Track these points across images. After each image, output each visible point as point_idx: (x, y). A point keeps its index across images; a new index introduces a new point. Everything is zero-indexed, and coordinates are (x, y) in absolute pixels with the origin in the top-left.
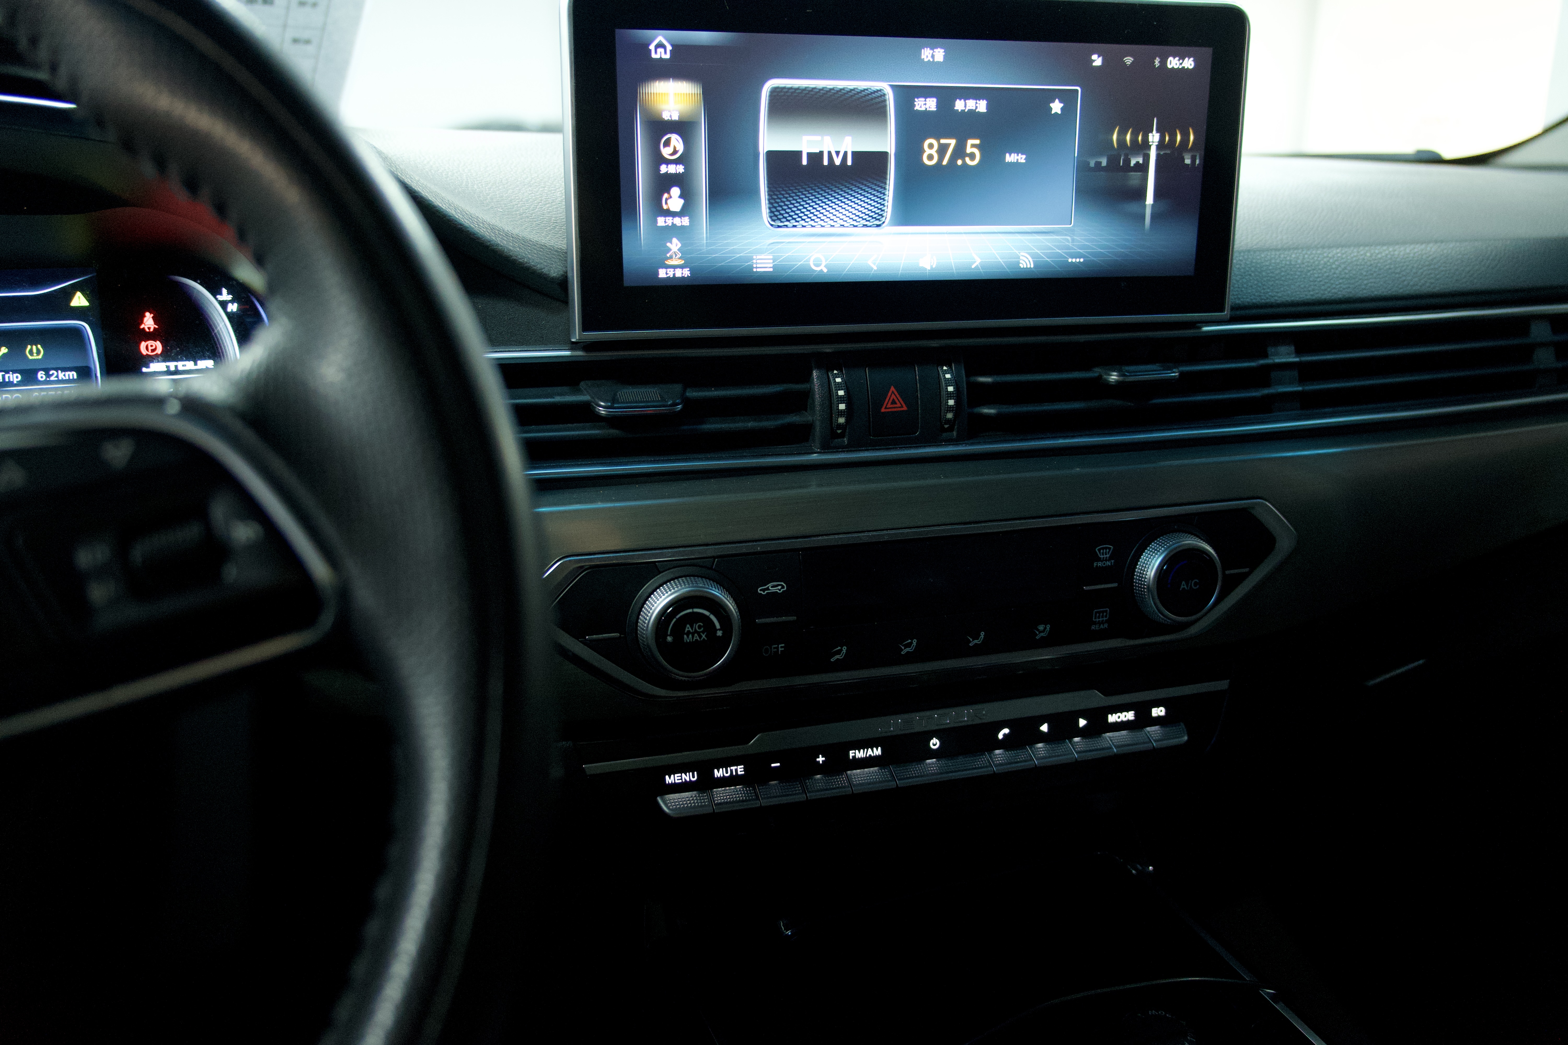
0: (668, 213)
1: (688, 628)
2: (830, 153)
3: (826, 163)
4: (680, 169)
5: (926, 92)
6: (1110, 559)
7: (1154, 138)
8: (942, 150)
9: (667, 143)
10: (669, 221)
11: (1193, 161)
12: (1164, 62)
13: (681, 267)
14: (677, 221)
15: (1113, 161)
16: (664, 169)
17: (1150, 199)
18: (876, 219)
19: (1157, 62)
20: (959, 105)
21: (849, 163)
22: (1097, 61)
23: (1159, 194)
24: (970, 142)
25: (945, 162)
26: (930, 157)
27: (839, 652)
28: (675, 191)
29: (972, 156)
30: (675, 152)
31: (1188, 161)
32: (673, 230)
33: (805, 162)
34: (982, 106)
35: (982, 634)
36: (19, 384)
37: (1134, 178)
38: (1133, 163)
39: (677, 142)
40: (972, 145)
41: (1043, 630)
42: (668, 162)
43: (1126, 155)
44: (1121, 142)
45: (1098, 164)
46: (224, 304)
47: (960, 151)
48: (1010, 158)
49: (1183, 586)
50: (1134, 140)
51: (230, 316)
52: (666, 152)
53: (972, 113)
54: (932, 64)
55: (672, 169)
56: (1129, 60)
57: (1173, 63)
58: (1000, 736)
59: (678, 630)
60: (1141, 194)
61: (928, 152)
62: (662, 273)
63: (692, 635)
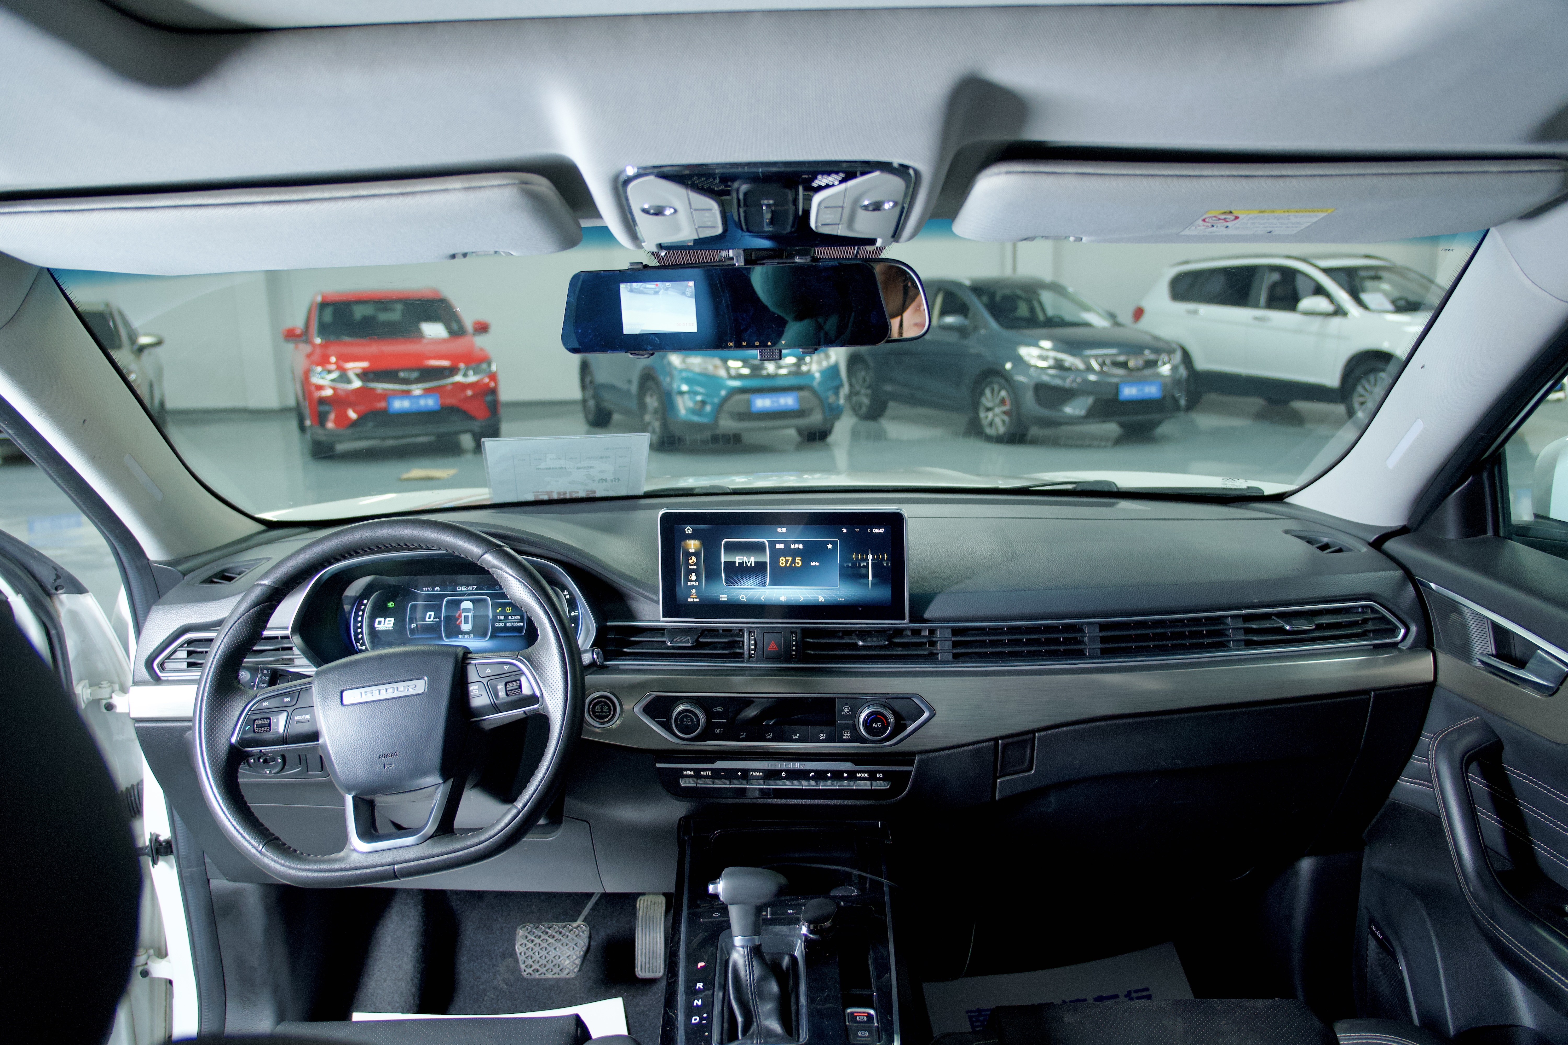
0: (691, 581)
1: (685, 719)
2: (746, 562)
3: (745, 565)
4: (695, 567)
5: (780, 542)
6: (849, 712)
7: (870, 557)
8: (787, 561)
9: (691, 559)
10: (692, 583)
11: (887, 564)
12: (872, 531)
13: (696, 598)
14: (694, 583)
15: (854, 565)
16: (690, 567)
17: (870, 578)
18: (763, 584)
19: (869, 530)
20: (792, 546)
21: (753, 565)
22: (845, 531)
23: (873, 576)
24: (797, 558)
25: (788, 565)
26: (782, 563)
27: (743, 735)
28: (694, 574)
29: (798, 563)
30: (693, 562)
31: (885, 565)
32: (693, 587)
33: (737, 565)
34: (801, 546)
35: (798, 735)
36: (504, 620)
37: (863, 571)
38: (862, 565)
39: (694, 558)
40: (798, 559)
41: (823, 736)
42: (691, 565)
43: (859, 563)
44: (857, 558)
45: (848, 566)
46: (565, 596)
47: (793, 562)
48: (813, 564)
49: (874, 725)
50: (862, 558)
51: (567, 600)
52: (690, 562)
53: (798, 549)
54: (782, 533)
55: (693, 567)
56: (857, 530)
57: (876, 531)
58: (811, 775)
59: (682, 721)
60: (867, 576)
61: (781, 562)
62: (689, 600)
63: (687, 722)
